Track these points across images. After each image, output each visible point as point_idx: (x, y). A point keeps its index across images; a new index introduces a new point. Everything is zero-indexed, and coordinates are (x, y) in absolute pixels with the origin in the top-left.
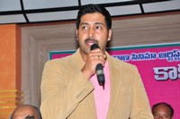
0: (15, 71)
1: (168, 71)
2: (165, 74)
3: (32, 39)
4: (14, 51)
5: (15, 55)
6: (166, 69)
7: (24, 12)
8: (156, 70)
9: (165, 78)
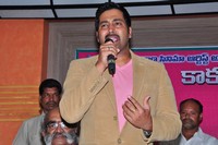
0: (40, 67)
1: (195, 75)
2: (193, 77)
3: (60, 36)
4: (41, 46)
5: (41, 51)
6: (194, 72)
7: (53, 7)
8: (184, 73)
9: (192, 82)
